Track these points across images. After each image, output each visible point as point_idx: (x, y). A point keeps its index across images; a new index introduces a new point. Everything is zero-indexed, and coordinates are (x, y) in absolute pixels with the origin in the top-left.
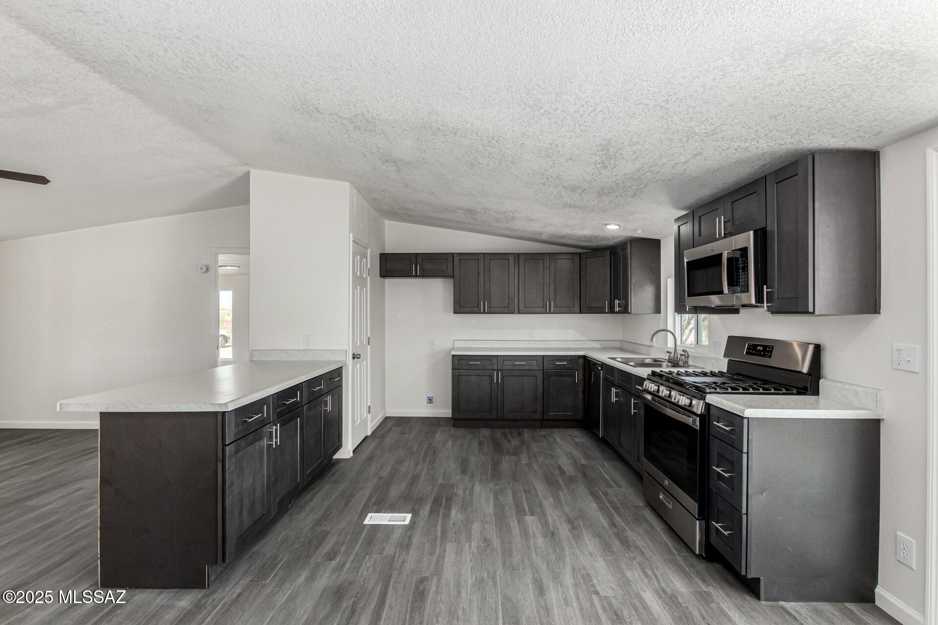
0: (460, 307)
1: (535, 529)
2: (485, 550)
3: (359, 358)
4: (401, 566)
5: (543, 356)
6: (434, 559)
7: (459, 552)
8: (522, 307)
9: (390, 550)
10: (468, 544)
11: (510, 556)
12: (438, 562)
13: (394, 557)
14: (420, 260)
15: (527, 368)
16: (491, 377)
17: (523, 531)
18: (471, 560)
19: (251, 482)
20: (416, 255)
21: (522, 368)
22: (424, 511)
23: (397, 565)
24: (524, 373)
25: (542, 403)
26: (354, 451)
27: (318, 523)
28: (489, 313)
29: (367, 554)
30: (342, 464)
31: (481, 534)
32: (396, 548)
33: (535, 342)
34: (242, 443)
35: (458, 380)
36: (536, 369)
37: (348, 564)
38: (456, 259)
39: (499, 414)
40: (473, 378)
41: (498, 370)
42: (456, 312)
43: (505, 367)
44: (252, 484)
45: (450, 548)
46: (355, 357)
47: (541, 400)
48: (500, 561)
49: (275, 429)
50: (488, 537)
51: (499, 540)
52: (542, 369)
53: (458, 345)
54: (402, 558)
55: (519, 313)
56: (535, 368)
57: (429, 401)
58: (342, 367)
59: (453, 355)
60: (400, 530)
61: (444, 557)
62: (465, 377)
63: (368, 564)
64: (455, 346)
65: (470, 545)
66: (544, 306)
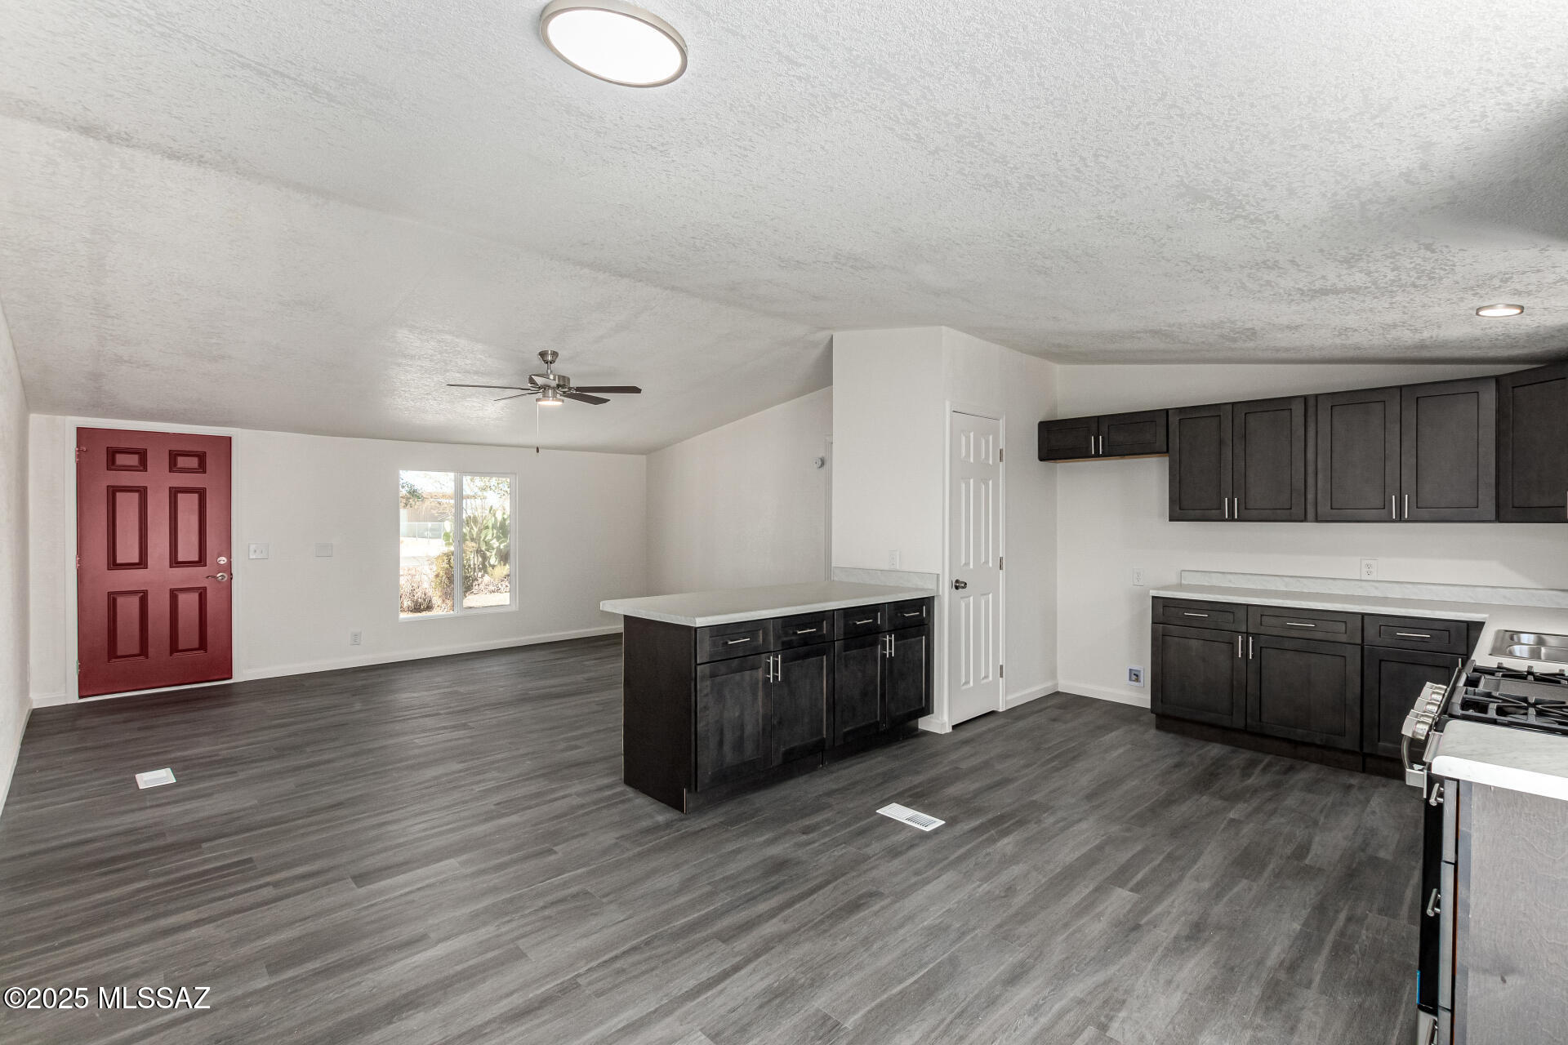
0: (1180, 509)
1: (1110, 910)
2: (994, 900)
3: (964, 588)
4: (867, 870)
5: (1363, 615)
6: (913, 880)
7: (953, 887)
8: (1324, 508)
9: (875, 847)
10: (978, 883)
11: (1022, 922)
12: (915, 884)
13: (870, 858)
14: (1104, 428)
15: (1319, 635)
16: (1232, 644)
17: (1085, 904)
18: (959, 902)
19: (737, 714)
20: (1099, 419)
21: (1307, 635)
22: (966, 825)
23: (864, 867)
24: (1309, 646)
25: (1358, 716)
26: (954, 727)
27: (830, 794)
28: (1240, 520)
29: (845, 843)
30: (924, 739)
31: (1013, 880)
32: (883, 850)
33: (1377, 584)
34: (722, 667)
35: (1163, 642)
36: (1344, 640)
37: (816, 845)
38: (1174, 420)
39: (1249, 721)
40: (1194, 644)
41: (1248, 634)
42: (1173, 518)
43: (1262, 630)
44: (739, 716)
45: (949, 877)
46: (959, 585)
47: (1357, 710)
48: (998, 921)
49: (774, 661)
50: (1019, 888)
51: (1029, 898)
52: (1359, 642)
53: (1188, 580)
54: (877, 862)
55: (1317, 520)
56: (1343, 638)
57: (1134, 677)
58: (933, 597)
59: (1153, 597)
60: (909, 834)
61: (929, 882)
62: (1176, 639)
63: (836, 853)
64: (1183, 582)
65: (979, 886)
66: (1385, 505)
